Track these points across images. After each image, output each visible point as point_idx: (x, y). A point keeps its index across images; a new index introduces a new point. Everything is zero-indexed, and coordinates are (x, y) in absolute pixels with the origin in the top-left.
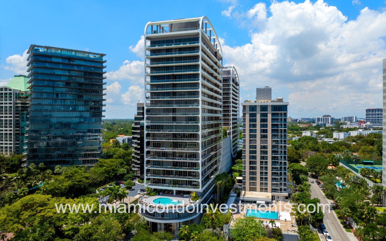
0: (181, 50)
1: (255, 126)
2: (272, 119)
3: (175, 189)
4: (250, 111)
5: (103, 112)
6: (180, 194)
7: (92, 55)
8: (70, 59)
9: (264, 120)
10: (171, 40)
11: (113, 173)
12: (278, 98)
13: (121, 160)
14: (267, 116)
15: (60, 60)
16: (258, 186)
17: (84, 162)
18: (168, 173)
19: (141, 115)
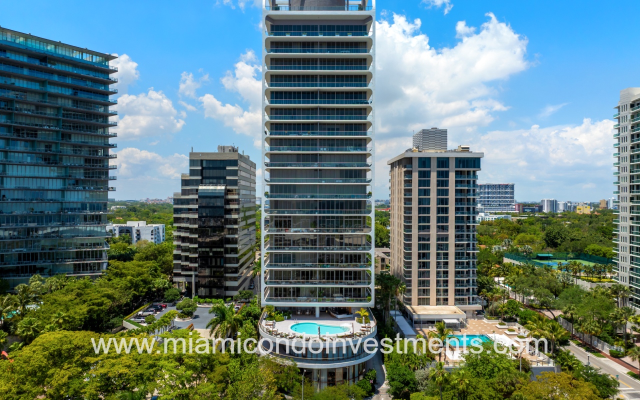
0: (331, 46)
1: (427, 192)
2: (456, 181)
3: (317, 305)
4: (419, 167)
5: (110, 171)
6: (327, 313)
7: (88, 55)
8: (45, 58)
9: (443, 183)
10: (313, 26)
11: (144, 288)
12: (462, 146)
13: (151, 264)
14: (447, 176)
15: (24, 59)
16: (433, 296)
17: (77, 268)
18: (307, 276)
19: (197, 175)
